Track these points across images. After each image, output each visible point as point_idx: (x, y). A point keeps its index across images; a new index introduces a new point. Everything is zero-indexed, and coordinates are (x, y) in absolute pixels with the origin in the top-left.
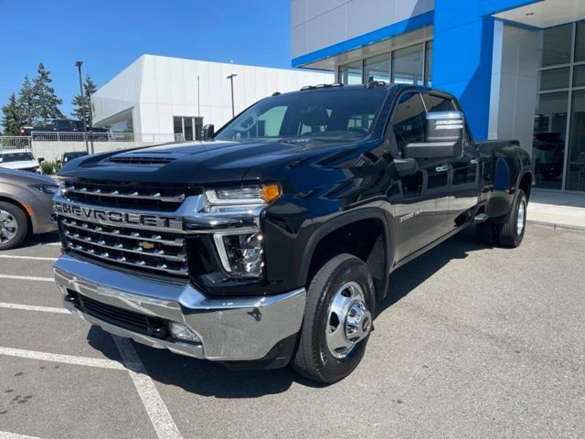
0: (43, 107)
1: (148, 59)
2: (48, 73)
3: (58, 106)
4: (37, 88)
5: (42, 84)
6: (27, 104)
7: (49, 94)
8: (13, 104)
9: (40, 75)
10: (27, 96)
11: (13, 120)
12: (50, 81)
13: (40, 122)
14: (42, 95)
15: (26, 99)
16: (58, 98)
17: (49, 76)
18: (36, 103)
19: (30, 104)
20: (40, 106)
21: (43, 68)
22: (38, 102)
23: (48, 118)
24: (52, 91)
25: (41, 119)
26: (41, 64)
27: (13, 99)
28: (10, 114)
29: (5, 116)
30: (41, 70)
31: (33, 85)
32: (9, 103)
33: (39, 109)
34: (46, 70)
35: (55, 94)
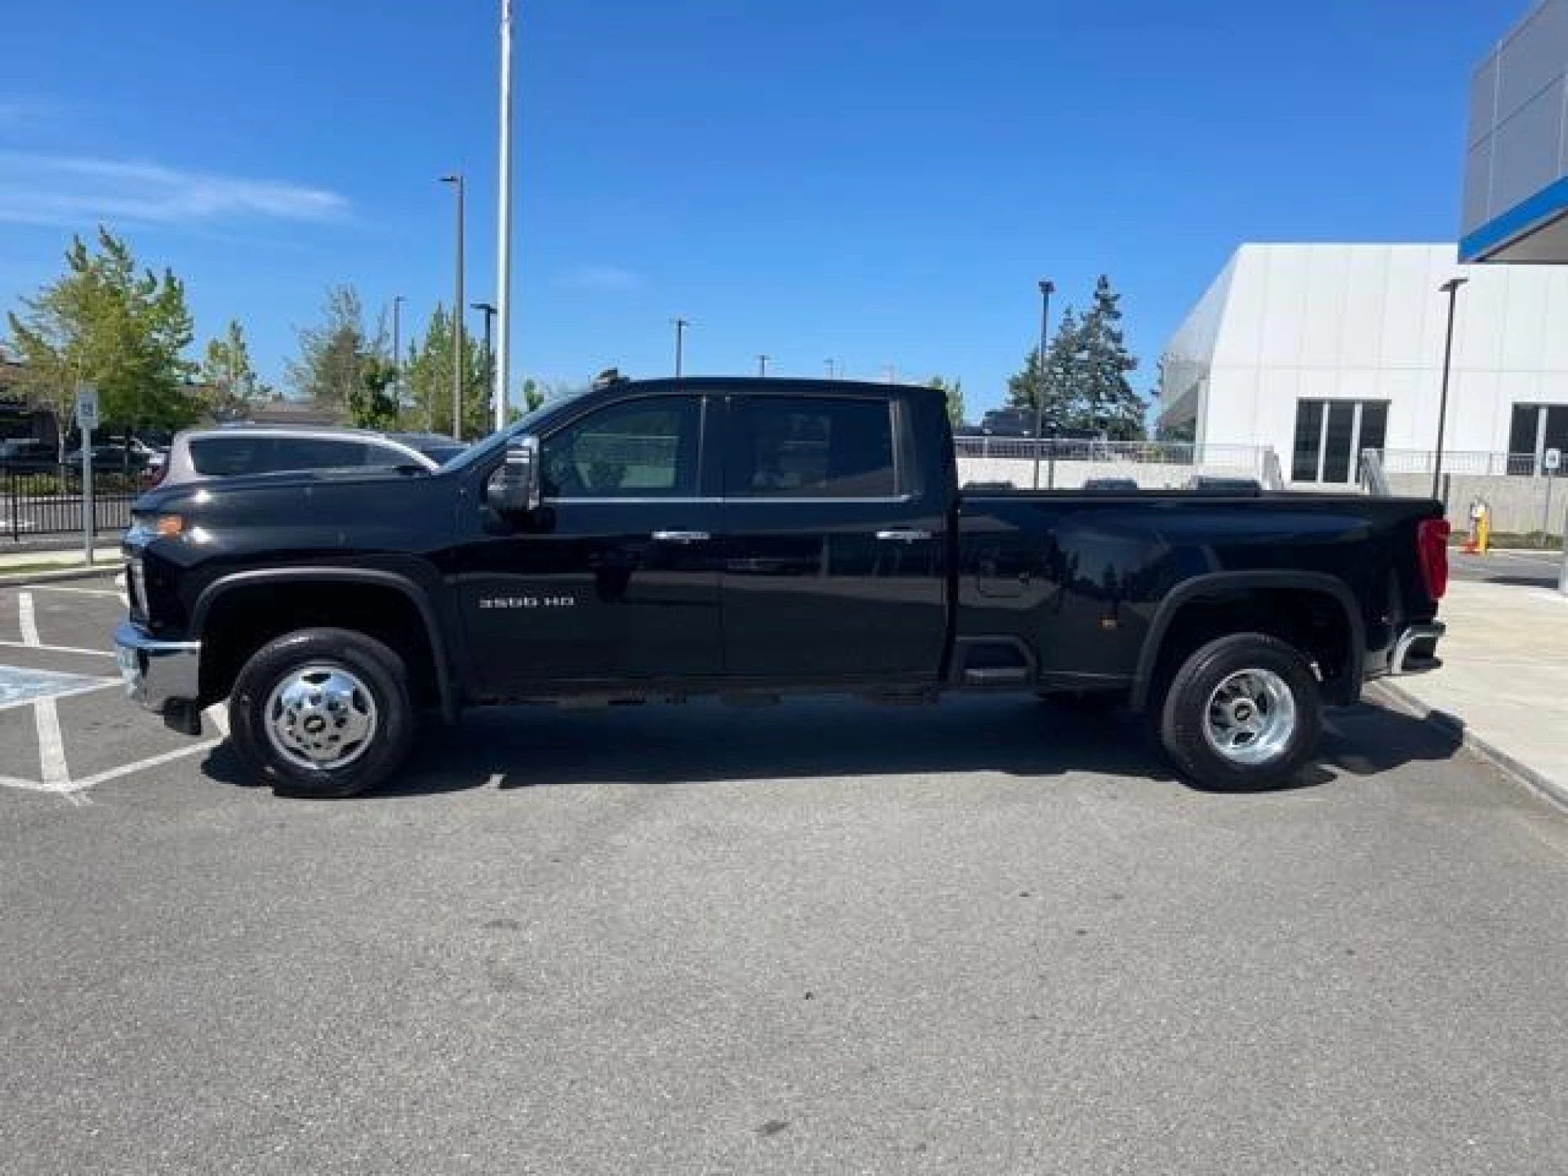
0: (1094, 377)
1: (1249, 252)
2: (1116, 297)
3: (1126, 375)
4: (1087, 332)
5: (1098, 325)
6: (1060, 370)
7: (1111, 346)
8: (1032, 371)
9: (1098, 303)
10: (1063, 354)
11: (1026, 406)
12: (1117, 315)
13: (1082, 411)
14: (1095, 351)
15: (1060, 359)
16: (1128, 356)
17: (1117, 306)
18: (1080, 368)
19: (1067, 371)
20: (1086, 375)
21: (1106, 286)
22: (1083, 366)
23: (1100, 400)
24: (1117, 338)
25: (1085, 405)
26: (1104, 278)
27: (1032, 361)
28: (1024, 394)
29: (1011, 397)
30: (1101, 293)
31: (1080, 325)
32: (1025, 368)
33: (1084, 381)
34: (1111, 292)
35: (1123, 346)
